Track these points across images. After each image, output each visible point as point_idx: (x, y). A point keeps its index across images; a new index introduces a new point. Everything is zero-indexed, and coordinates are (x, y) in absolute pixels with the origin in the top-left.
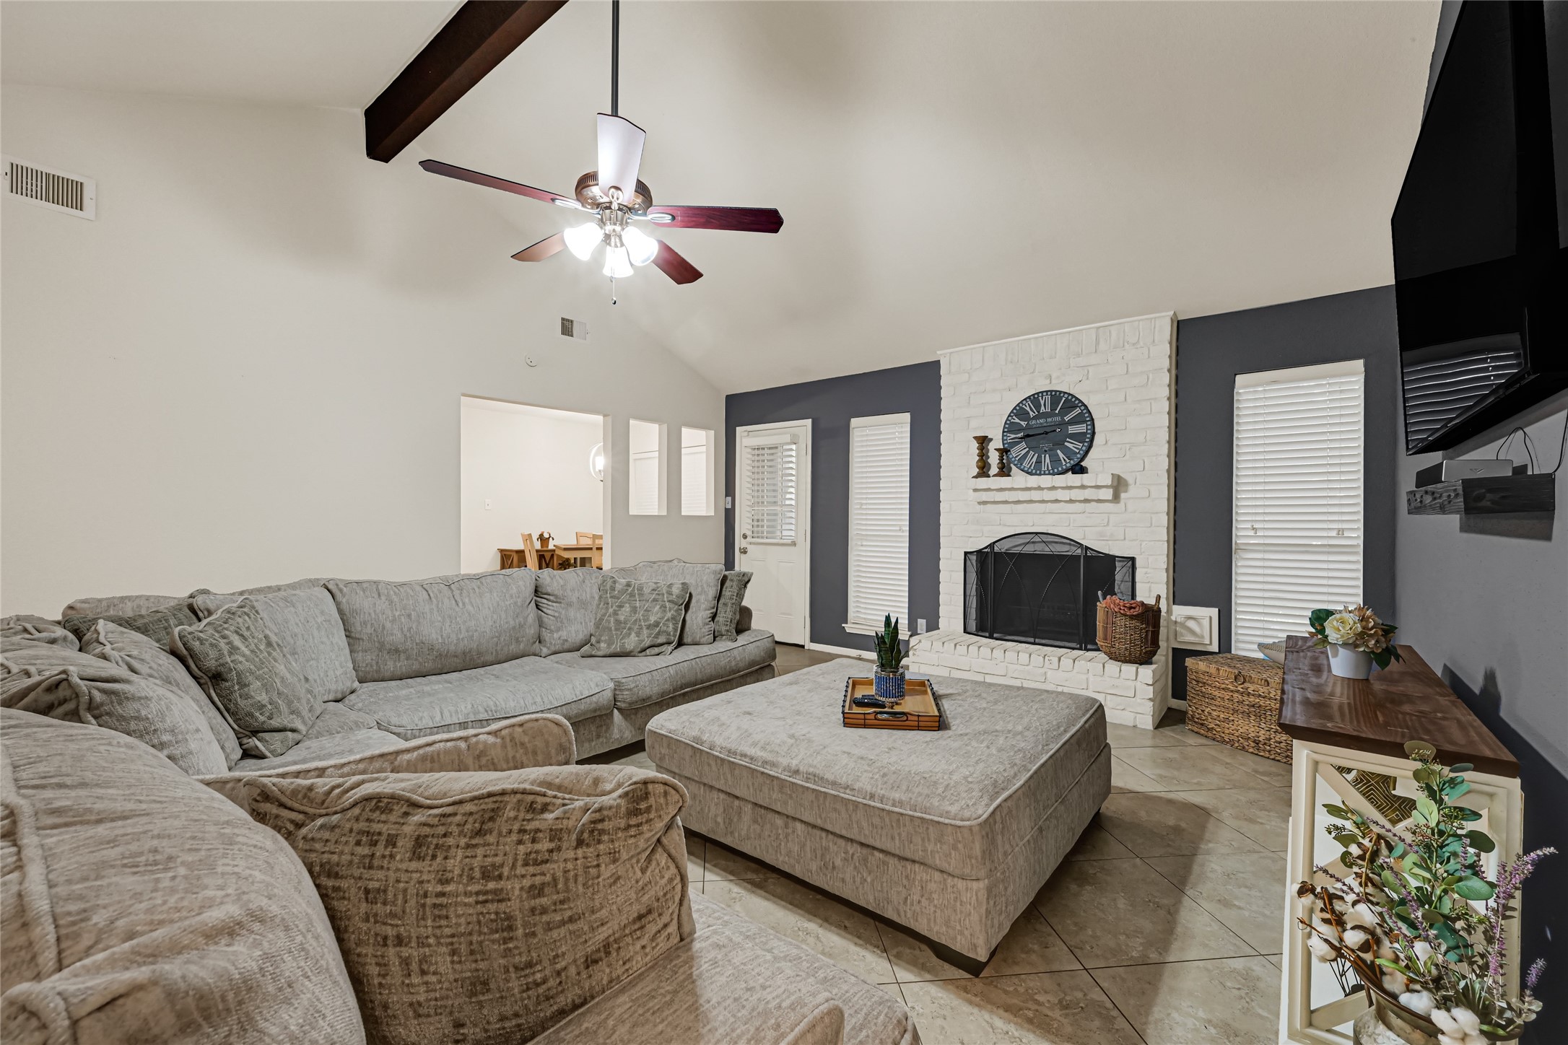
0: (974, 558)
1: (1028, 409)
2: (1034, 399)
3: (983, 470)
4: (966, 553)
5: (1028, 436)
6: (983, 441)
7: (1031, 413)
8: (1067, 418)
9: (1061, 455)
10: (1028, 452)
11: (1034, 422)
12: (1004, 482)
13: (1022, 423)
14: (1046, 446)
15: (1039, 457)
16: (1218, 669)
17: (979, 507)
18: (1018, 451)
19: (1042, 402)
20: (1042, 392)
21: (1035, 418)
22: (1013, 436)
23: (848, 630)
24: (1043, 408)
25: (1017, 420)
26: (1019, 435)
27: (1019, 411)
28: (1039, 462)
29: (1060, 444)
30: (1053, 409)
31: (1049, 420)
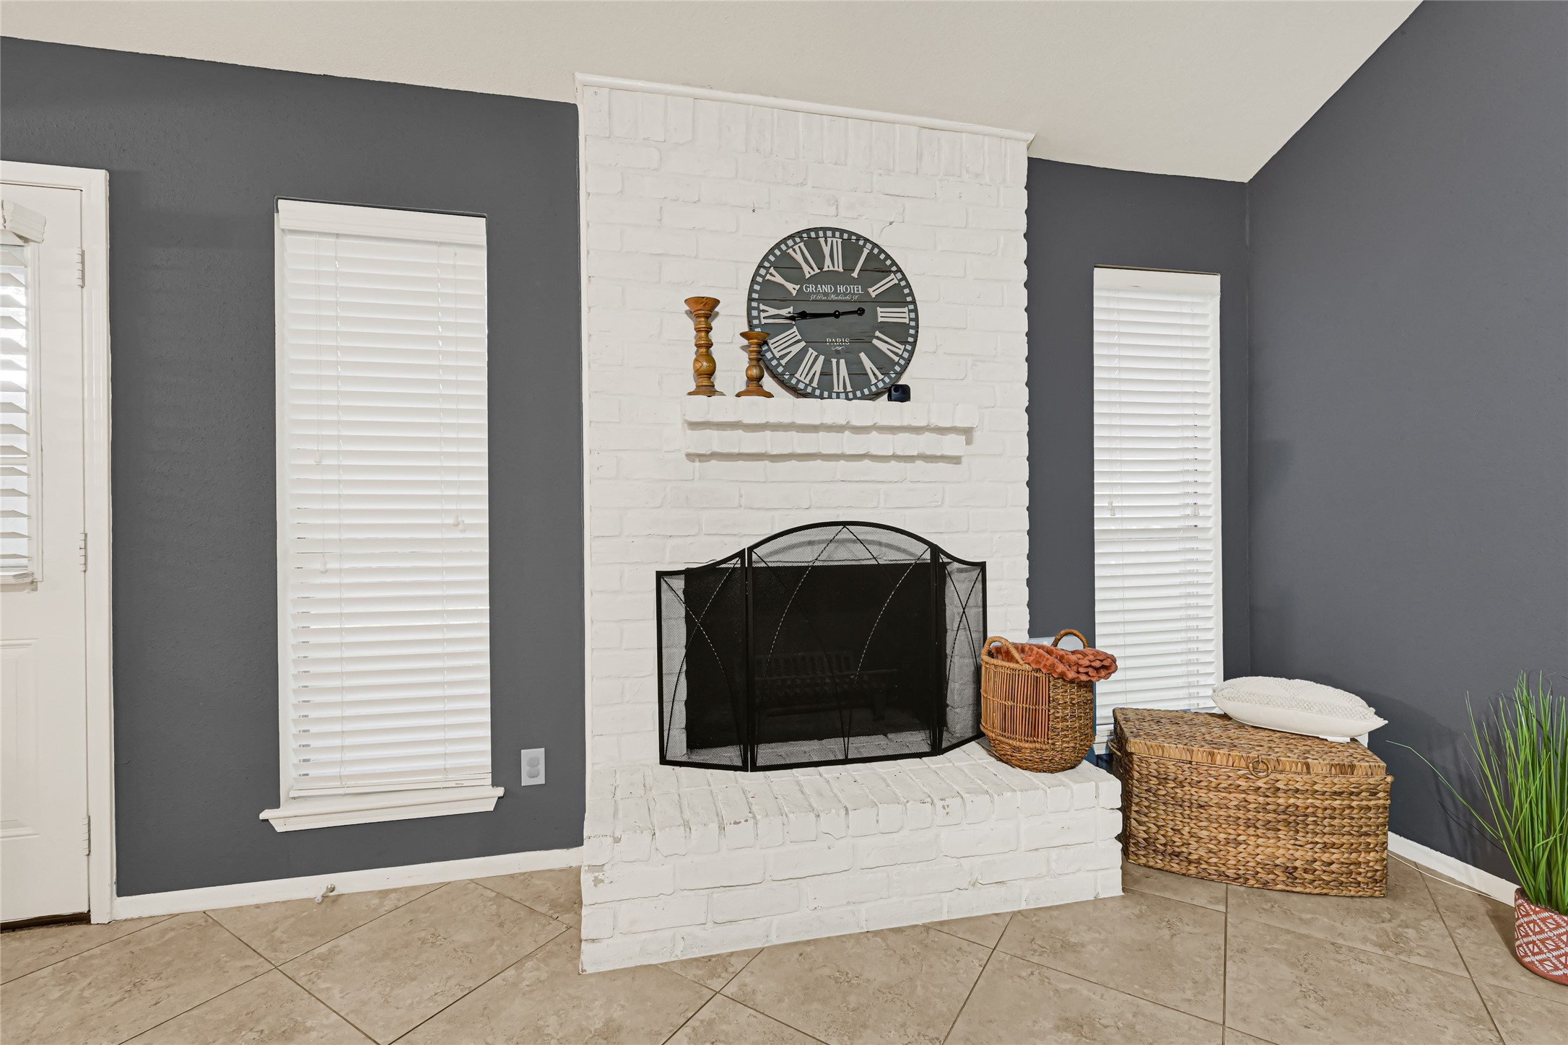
0: (679, 584)
1: (799, 258)
2: (811, 238)
3: (706, 381)
4: (660, 575)
5: (803, 315)
6: (704, 310)
7: (806, 268)
8: (873, 292)
9: (868, 364)
10: (803, 352)
11: (811, 288)
12: (754, 409)
13: (790, 286)
14: (840, 343)
15: (827, 363)
16: (1212, 754)
17: (689, 465)
18: (785, 345)
19: (827, 250)
20: (825, 229)
21: (813, 280)
22: (772, 311)
23: (280, 828)
24: (828, 261)
25: (778, 279)
26: (784, 312)
27: (779, 258)
28: (826, 373)
29: (863, 341)
30: (849, 269)
31: (841, 289)
